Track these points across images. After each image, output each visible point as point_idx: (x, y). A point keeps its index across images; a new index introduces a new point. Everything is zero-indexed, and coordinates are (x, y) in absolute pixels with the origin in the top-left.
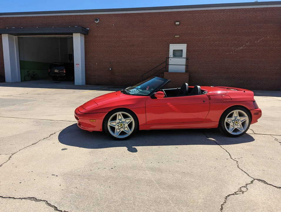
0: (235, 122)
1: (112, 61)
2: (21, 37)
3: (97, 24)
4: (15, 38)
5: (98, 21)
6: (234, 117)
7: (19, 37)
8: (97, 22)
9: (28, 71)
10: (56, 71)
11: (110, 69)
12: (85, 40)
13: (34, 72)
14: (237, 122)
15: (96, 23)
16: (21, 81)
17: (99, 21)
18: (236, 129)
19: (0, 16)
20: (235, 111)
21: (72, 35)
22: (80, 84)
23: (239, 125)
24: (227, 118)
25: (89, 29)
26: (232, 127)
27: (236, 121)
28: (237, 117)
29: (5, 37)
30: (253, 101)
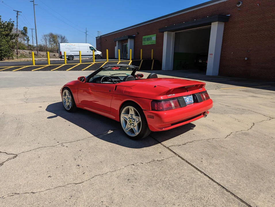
1: (251, 49)
2: (178, 33)
3: (239, 7)
4: (173, 34)
5: (241, 4)
6: (130, 114)
7: (177, 33)
8: (239, 6)
9: (181, 62)
10: (200, 61)
11: (246, 59)
12: (224, 28)
13: (185, 62)
15: (238, 7)
16: (173, 70)
18: (132, 129)
19: (166, 18)
20: (130, 107)
21: (211, 25)
22: (211, 75)
23: (135, 125)
24: (123, 114)
25: (230, 15)
26: (129, 126)
27: (130, 120)
28: (133, 115)
29: (166, 34)
30: (153, 100)
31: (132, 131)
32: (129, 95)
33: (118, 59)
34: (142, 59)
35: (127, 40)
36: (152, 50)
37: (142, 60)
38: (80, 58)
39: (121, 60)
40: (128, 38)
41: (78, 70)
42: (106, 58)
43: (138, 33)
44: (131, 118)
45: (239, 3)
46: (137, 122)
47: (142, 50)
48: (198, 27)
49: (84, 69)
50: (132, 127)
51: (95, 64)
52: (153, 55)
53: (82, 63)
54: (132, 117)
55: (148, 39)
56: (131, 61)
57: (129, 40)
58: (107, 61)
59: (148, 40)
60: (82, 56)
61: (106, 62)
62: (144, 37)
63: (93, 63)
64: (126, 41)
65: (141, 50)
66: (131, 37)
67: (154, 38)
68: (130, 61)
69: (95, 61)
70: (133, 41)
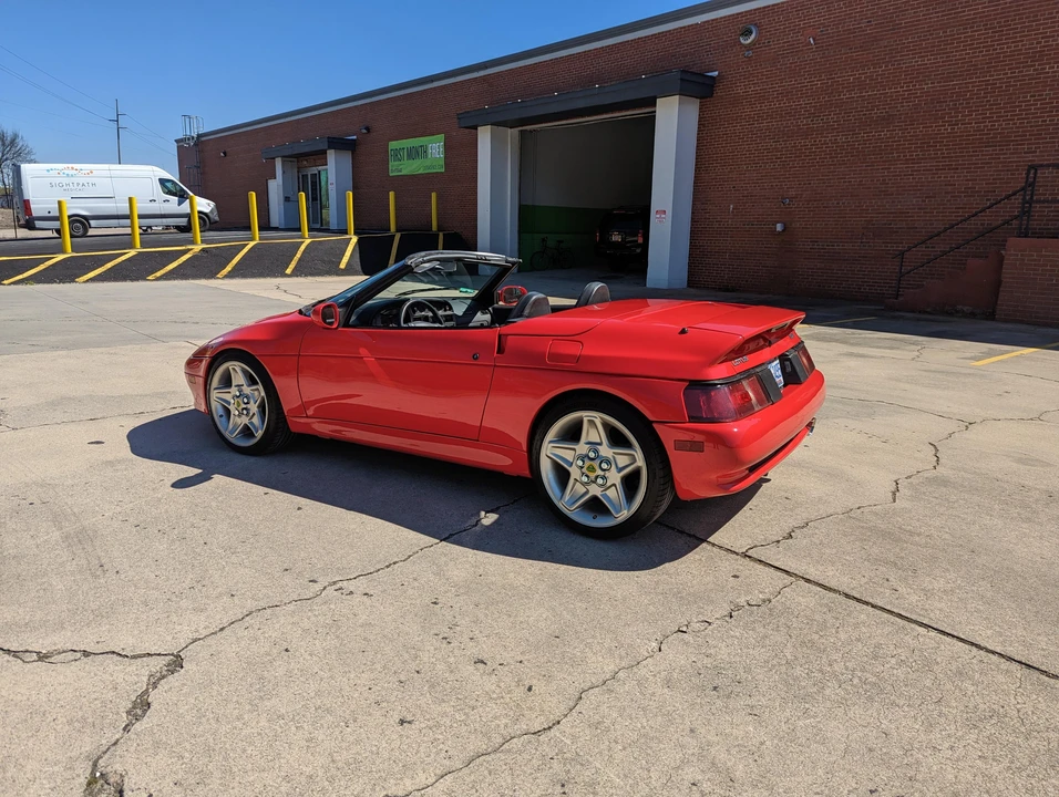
0: (586, 466)
1: (792, 193)
2: (531, 131)
3: (748, 47)
4: (512, 134)
5: (753, 36)
6: (587, 443)
7: (525, 130)
8: (749, 41)
9: (543, 240)
10: (616, 238)
11: (779, 227)
12: (700, 119)
13: (560, 242)
14: (591, 469)
15: (745, 46)
17: (759, 33)
18: (595, 499)
19: (482, 73)
20: (586, 415)
21: (655, 105)
22: (664, 285)
23: (609, 484)
24: (551, 442)
25: (717, 73)
26: (580, 489)
27: (588, 463)
28: (600, 444)
29: (484, 136)
30: (690, 381)
31: (596, 506)
32: (576, 367)
33: (299, 230)
34: (398, 231)
35: (324, 152)
36: (434, 195)
37: (398, 236)
38: (132, 226)
39: (310, 237)
40: (330, 148)
41: (132, 280)
42: (248, 228)
43: (368, 129)
44: (592, 455)
45: (747, 33)
46: (620, 470)
47: (396, 198)
48: (606, 112)
49: (158, 274)
50: (595, 490)
51: (203, 250)
52: (438, 214)
53: (142, 246)
54: (596, 451)
55: (414, 153)
56: (354, 239)
57: (331, 156)
58: (252, 239)
59: (410, 157)
60: (140, 217)
61: (252, 244)
62: (393, 145)
63: (197, 248)
64: (319, 156)
65: (392, 194)
66: (339, 144)
67: (435, 147)
68: (348, 237)
69: (203, 242)
70: (347, 158)
